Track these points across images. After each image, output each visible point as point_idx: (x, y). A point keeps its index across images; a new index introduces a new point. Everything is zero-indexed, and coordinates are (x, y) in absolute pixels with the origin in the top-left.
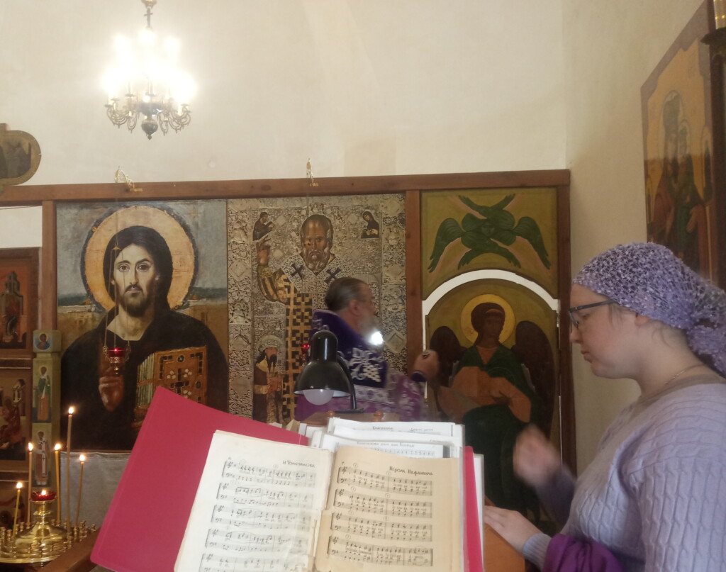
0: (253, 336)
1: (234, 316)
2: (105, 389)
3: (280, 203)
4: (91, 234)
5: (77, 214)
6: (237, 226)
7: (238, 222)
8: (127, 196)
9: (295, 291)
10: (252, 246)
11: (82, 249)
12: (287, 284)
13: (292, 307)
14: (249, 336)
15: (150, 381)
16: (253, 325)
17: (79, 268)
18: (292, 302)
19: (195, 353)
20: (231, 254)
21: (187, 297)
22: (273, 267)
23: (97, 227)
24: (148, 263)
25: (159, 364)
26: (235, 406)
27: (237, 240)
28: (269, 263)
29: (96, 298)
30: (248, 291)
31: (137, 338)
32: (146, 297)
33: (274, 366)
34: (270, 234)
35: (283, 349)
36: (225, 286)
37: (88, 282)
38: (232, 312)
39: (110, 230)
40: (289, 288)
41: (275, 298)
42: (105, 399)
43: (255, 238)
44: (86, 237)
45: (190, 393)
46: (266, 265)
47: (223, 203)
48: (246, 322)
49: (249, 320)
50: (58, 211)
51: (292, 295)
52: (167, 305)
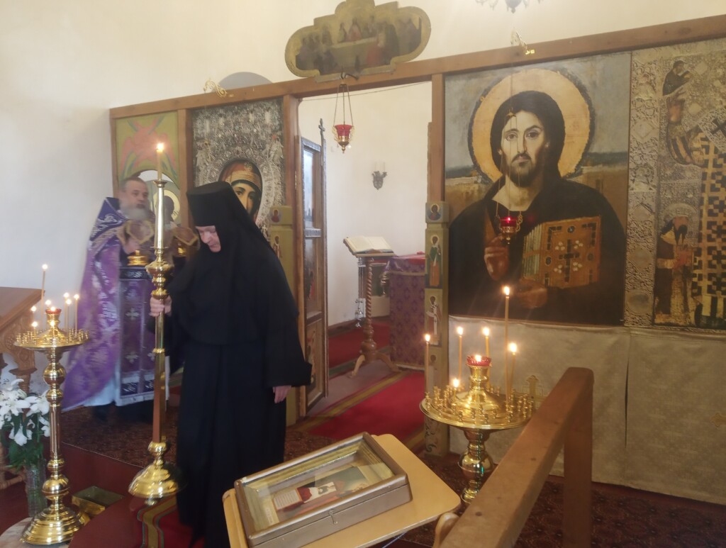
0: (658, 206)
1: (636, 182)
2: (489, 258)
3: (702, 48)
4: (478, 104)
5: (465, 85)
6: (643, 81)
7: (645, 76)
8: (517, 60)
9: (716, 151)
10: (662, 101)
11: (469, 121)
12: (706, 143)
13: (710, 170)
14: (653, 205)
15: (537, 252)
16: (659, 192)
17: (466, 140)
18: (710, 164)
19: (587, 224)
20: (634, 113)
21: (580, 163)
22: (688, 124)
23: (485, 96)
24: (538, 130)
25: (547, 235)
26: (633, 281)
27: (643, 96)
28: (683, 120)
29: (483, 171)
30: (654, 154)
31: (524, 208)
32: (534, 166)
33: (683, 238)
34: (686, 87)
35: (696, 219)
36: (626, 149)
37: (475, 154)
38: (633, 178)
39: (499, 99)
40: (707, 148)
41: (688, 160)
42: (490, 268)
43: (665, 92)
44: (474, 108)
45: (580, 266)
46: (679, 122)
47: (627, 55)
48: (650, 189)
49: (654, 186)
50: (447, 84)
51: (712, 156)
52: (558, 173)
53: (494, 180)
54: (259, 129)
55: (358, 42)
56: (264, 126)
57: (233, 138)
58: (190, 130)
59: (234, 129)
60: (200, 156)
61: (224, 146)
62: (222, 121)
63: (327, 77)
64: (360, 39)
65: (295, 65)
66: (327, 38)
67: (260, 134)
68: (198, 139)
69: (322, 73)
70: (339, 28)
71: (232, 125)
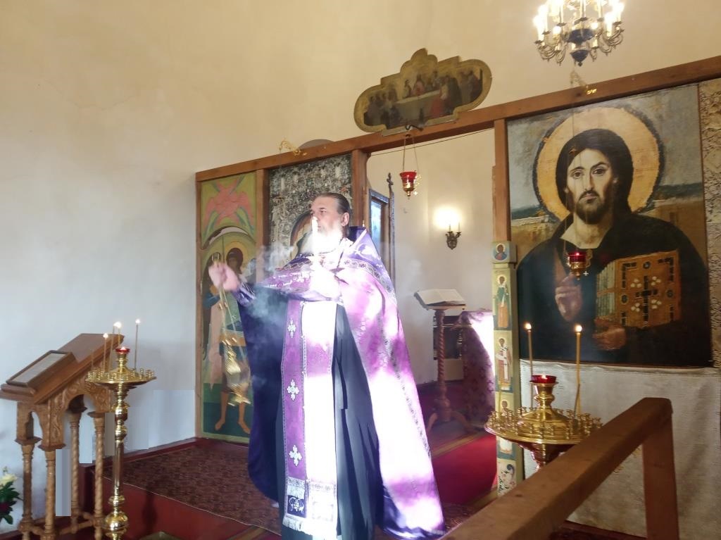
1: (714, 214)
2: (561, 299)
4: (542, 145)
5: (527, 128)
6: (713, 111)
7: (714, 106)
8: (580, 100)
11: (533, 162)
15: (611, 290)
17: (531, 181)
19: (663, 258)
20: (706, 144)
21: (652, 197)
23: (548, 137)
24: (605, 167)
25: (621, 272)
27: (715, 126)
29: (549, 210)
31: (595, 245)
32: (603, 203)
36: (700, 180)
37: (541, 194)
38: (710, 209)
39: (562, 138)
42: (562, 309)
44: (537, 149)
45: (659, 303)
47: (693, 87)
50: (509, 128)
52: (628, 208)
53: (562, 219)
54: (330, 184)
55: (422, 96)
56: (335, 180)
57: (306, 193)
58: (266, 188)
60: (275, 211)
61: (298, 201)
62: (296, 178)
63: (392, 131)
64: (425, 93)
65: (363, 122)
66: (393, 95)
67: (330, 187)
68: (274, 196)
69: (388, 127)
70: (404, 84)
71: (305, 181)
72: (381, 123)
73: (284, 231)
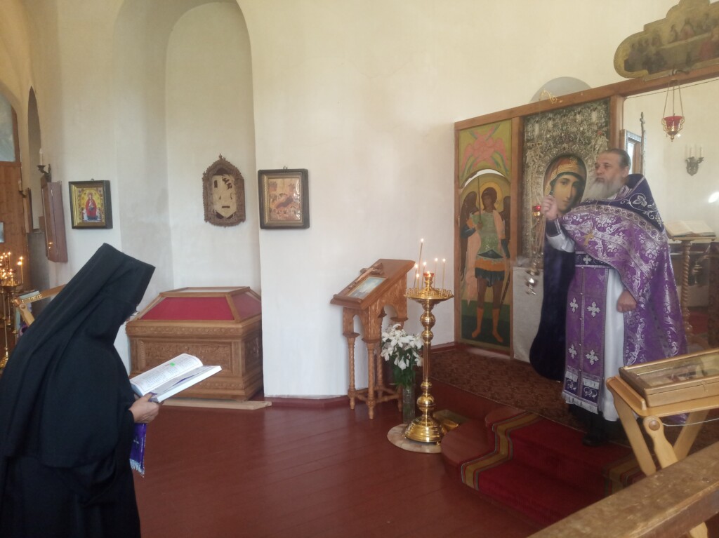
54: (586, 127)
56: (591, 124)
57: (561, 137)
58: (522, 134)
59: (562, 129)
60: (529, 154)
61: (552, 144)
62: (550, 124)
63: (655, 76)
64: (692, 36)
65: (623, 68)
66: (656, 40)
67: (586, 131)
68: (528, 141)
69: (651, 72)
70: (670, 29)
71: (560, 126)
72: (644, 68)
73: (538, 172)
